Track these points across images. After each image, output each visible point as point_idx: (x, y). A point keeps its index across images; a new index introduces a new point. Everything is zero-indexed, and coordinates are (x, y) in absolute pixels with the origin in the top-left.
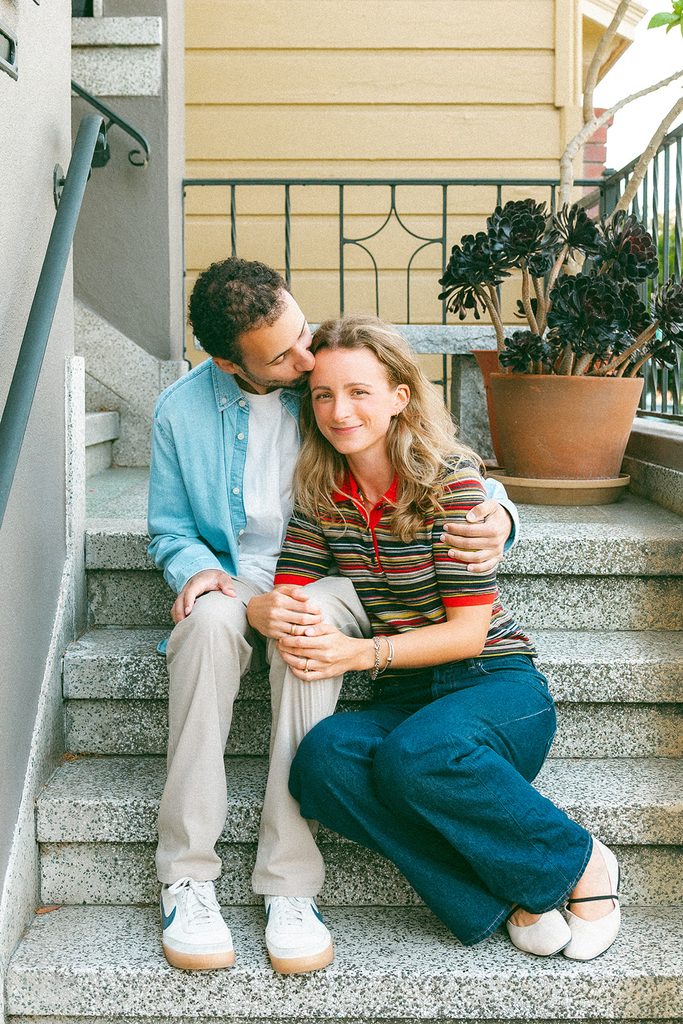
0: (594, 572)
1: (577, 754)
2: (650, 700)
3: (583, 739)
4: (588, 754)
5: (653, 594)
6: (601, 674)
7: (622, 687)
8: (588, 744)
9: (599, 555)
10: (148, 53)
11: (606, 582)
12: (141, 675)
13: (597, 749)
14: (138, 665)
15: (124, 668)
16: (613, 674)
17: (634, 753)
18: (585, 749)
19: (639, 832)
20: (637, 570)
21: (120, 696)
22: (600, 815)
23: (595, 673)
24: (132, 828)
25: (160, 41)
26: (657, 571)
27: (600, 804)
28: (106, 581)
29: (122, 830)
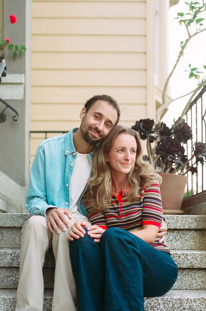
0: (178, 228)
1: (176, 288)
2: (202, 267)
3: (178, 282)
4: (180, 288)
5: (199, 236)
6: (185, 257)
7: (192, 262)
8: (180, 284)
9: (180, 222)
10: (19, 86)
11: (182, 232)
12: (16, 258)
13: (183, 286)
14: (15, 254)
15: (10, 255)
16: (189, 257)
17: (197, 288)
18: (179, 286)
19: (204, 308)
20: (194, 227)
21: (8, 266)
22: (189, 301)
23: (182, 257)
24: (12, 307)
25: (23, 82)
26: (200, 227)
27: (189, 297)
28: (3, 232)
29: (8, 308)
